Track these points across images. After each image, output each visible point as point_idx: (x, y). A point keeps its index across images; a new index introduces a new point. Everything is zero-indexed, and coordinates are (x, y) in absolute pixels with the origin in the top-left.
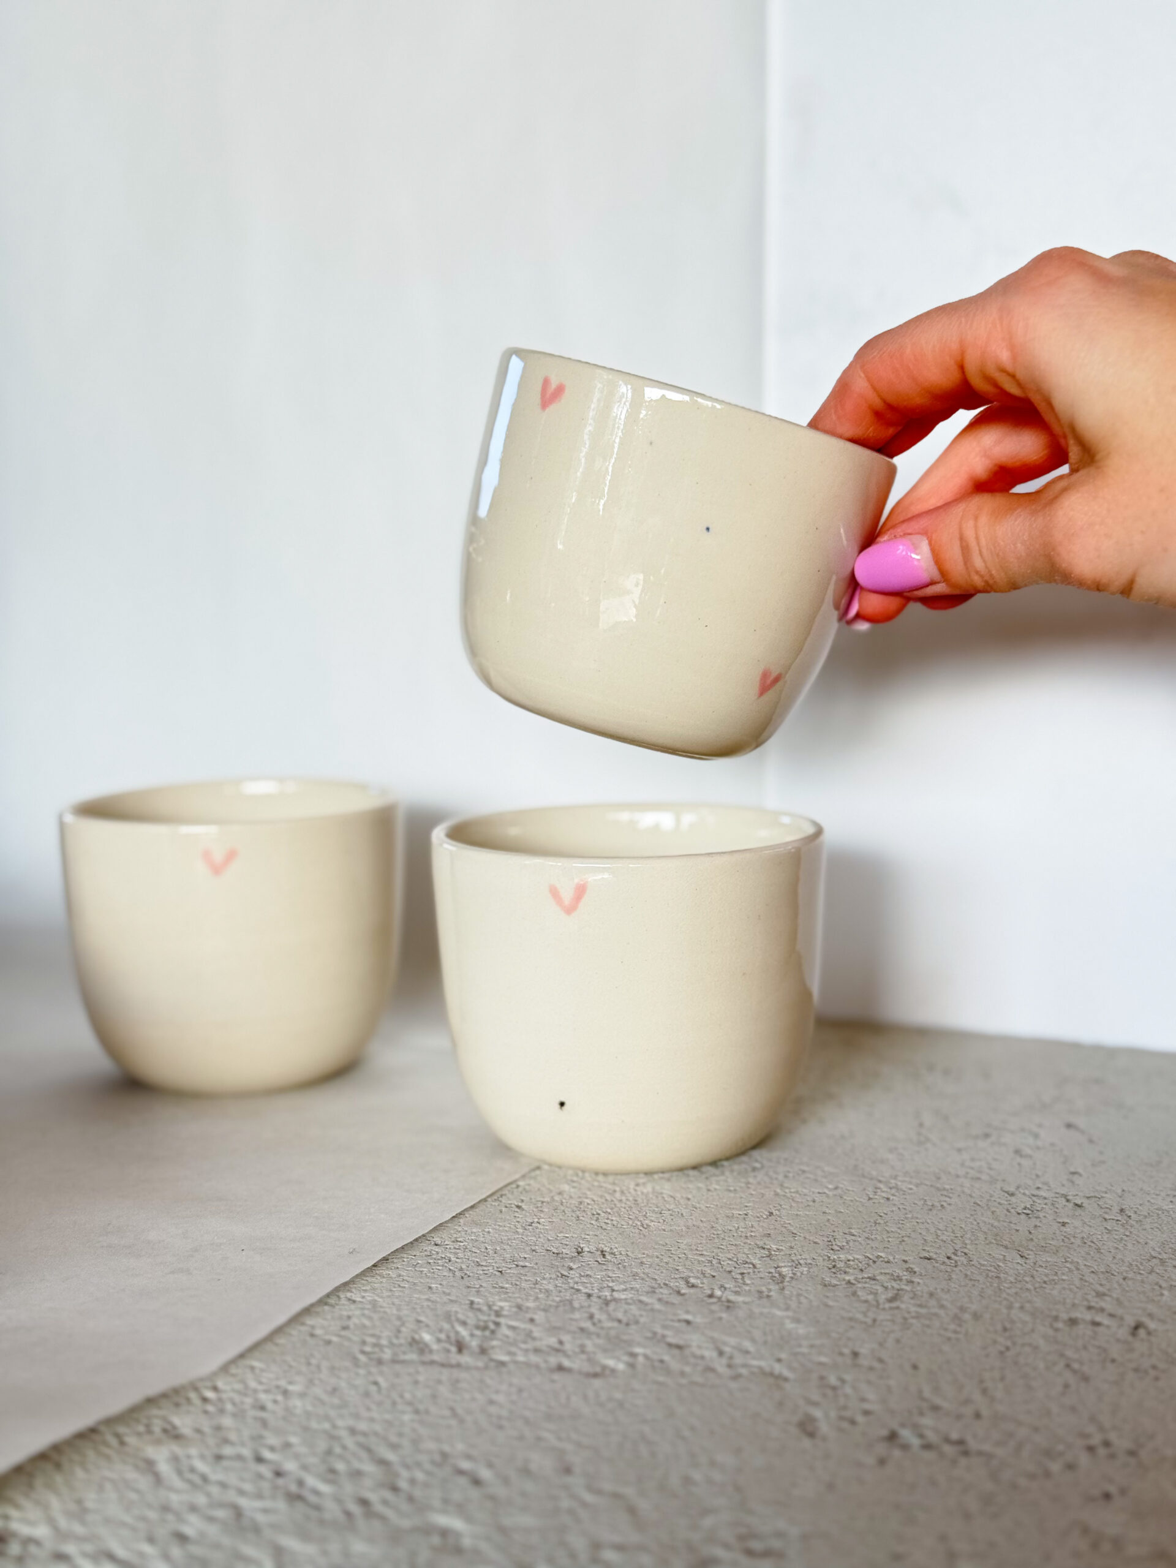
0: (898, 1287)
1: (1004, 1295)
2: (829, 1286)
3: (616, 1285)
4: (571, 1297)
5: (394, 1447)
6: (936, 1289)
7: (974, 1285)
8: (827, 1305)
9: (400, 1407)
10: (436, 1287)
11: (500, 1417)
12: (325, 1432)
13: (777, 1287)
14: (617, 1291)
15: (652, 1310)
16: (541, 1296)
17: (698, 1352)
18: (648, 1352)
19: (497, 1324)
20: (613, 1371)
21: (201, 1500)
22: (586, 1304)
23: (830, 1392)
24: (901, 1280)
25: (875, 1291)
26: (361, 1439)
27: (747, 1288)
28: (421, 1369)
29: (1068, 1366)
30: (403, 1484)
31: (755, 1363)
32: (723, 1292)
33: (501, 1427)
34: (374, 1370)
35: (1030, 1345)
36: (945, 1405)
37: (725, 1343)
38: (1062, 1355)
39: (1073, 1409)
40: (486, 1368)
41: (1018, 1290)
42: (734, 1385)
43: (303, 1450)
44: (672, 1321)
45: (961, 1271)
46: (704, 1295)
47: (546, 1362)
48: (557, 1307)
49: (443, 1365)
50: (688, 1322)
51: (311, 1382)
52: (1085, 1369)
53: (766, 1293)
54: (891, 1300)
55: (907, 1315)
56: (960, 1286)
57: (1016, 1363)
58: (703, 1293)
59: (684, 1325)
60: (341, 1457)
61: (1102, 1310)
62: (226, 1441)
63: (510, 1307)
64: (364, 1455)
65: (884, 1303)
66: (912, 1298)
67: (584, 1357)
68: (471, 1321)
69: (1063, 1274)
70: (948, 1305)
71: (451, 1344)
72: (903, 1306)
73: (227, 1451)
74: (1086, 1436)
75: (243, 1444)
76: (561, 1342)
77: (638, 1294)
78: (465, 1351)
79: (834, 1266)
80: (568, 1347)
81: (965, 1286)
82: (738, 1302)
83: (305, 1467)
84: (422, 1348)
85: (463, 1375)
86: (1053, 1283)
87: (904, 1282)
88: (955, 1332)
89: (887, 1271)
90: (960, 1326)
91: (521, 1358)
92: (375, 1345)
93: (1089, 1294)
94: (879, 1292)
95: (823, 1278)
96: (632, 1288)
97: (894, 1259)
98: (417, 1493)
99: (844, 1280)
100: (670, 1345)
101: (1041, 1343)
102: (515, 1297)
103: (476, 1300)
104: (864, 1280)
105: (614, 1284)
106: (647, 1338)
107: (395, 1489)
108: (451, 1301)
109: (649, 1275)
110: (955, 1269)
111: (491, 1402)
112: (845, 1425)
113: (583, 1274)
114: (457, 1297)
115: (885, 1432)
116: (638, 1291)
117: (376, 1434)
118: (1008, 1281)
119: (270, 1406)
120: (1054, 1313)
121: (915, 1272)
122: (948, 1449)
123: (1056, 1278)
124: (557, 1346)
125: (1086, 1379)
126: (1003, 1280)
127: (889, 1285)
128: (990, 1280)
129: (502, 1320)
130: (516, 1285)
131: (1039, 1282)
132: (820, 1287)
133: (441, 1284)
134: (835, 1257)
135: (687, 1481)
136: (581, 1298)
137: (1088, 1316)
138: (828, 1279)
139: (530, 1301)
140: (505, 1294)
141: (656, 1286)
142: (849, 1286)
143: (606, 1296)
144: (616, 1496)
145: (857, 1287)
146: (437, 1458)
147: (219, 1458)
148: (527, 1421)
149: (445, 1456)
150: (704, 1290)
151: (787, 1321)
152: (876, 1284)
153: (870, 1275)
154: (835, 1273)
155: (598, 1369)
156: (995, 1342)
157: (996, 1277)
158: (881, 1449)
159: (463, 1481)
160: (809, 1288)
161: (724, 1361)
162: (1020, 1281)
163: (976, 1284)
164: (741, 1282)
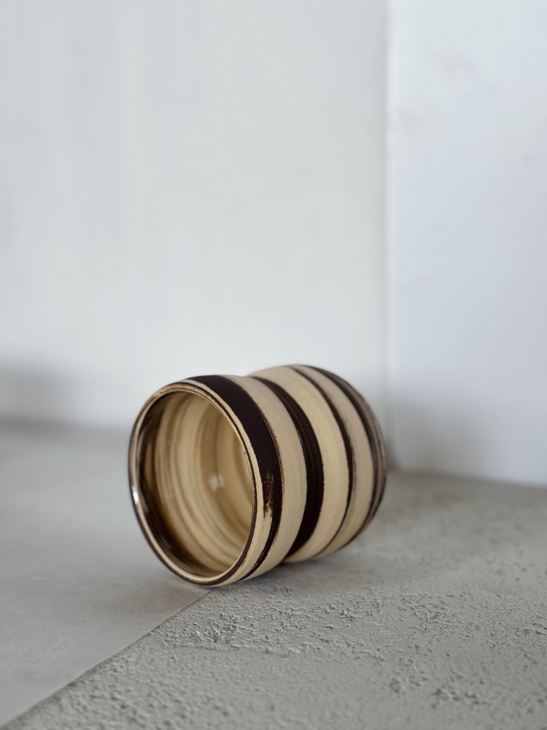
0: (437, 611)
1: (491, 617)
2: (402, 610)
3: (294, 607)
4: (272, 613)
5: (183, 693)
6: (456, 613)
7: (475, 611)
8: (401, 620)
9: (185, 671)
10: (203, 606)
11: (236, 678)
12: (147, 684)
13: (375, 610)
14: (294, 610)
15: (313, 621)
16: (256, 612)
17: (337, 644)
18: (311, 644)
19: (235, 627)
20: (294, 653)
21: (84, 721)
22: (280, 618)
23: (406, 668)
24: (438, 607)
25: (425, 613)
26: (166, 688)
27: (360, 610)
28: (196, 651)
29: (525, 655)
30: (188, 714)
31: (366, 651)
32: (348, 612)
33: (237, 684)
34: (171, 651)
35: (506, 644)
36: (465, 676)
37: (350, 640)
38: (522, 650)
39: (530, 679)
40: (229, 651)
41: (497, 614)
42: (355, 663)
43: (136, 694)
44: (323, 627)
45: (467, 603)
46: (339, 613)
47: (259, 648)
48: (264, 619)
49: (207, 649)
50: (331, 628)
51: (140, 656)
52: (534, 657)
53: (370, 613)
54: (432, 618)
55: (442, 627)
56: (467, 611)
57: (499, 653)
58: (338, 612)
59: (329, 629)
60: (155, 698)
61: (541, 626)
62: (96, 688)
63: (241, 618)
64: (167, 697)
65: (430, 620)
66: (444, 617)
67: (279, 646)
68: (221, 625)
69: (519, 606)
70: (463, 622)
71: (211, 638)
72: (439, 622)
73: (97, 693)
74: (538, 694)
75: (105, 690)
76: (267, 638)
77: (305, 612)
78: (218, 641)
79: (404, 599)
80: (270, 640)
81: (470, 611)
82: (356, 618)
83: (136, 704)
84: (197, 639)
85: (218, 655)
86: (515, 611)
87: (440, 609)
88: (468, 637)
89: (431, 603)
90: (469, 633)
91: (247, 646)
92: (172, 636)
93: (533, 617)
94: (427, 614)
95: (398, 606)
96: (302, 609)
97: (434, 596)
98: (195, 719)
99: (409, 607)
100: (322, 640)
101: (511, 642)
102: (243, 613)
103: (223, 614)
104: (419, 607)
105: (293, 606)
106: (310, 636)
107: (183, 717)
108: (211, 614)
109: (311, 602)
110: (464, 602)
111: (232, 670)
112: (413, 686)
113: (277, 601)
114: (214, 612)
115: (435, 691)
116: (305, 611)
117: (173, 686)
118: (492, 609)
119: (119, 669)
120: (517, 627)
121: (445, 603)
122: (468, 701)
123: (516, 608)
124: (265, 639)
125: (535, 663)
126: (489, 608)
127: (432, 609)
128: (483, 608)
129: (237, 625)
130: (243, 606)
131: (507, 610)
132: (397, 610)
133: (205, 605)
134: (403, 594)
135: (334, 715)
136: (276, 614)
137: (534, 629)
138: (401, 606)
139: (251, 615)
140: (238, 611)
141: (314, 608)
142: (412, 610)
143: (289, 613)
144: (298, 723)
145: (416, 611)
146: (205, 700)
147: (93, 697)
148: (251, 681)
149: (209, 699)
150: (339, 611)
151: (382, 629)
152: (425, 609)
153: (422, 604)
154: (404, 603)
155: (287, 653)
156: (488, 642)
157: (486, 607)
158: (433, 699)
159: (218, 712)
160: (392, 611)
161: (350, 650)
162: (498, 609)
163: (476, 610)
164: (357, 607)
